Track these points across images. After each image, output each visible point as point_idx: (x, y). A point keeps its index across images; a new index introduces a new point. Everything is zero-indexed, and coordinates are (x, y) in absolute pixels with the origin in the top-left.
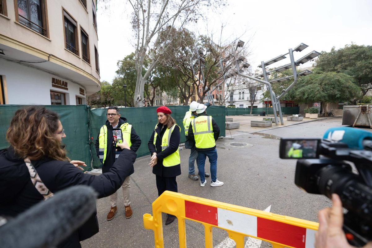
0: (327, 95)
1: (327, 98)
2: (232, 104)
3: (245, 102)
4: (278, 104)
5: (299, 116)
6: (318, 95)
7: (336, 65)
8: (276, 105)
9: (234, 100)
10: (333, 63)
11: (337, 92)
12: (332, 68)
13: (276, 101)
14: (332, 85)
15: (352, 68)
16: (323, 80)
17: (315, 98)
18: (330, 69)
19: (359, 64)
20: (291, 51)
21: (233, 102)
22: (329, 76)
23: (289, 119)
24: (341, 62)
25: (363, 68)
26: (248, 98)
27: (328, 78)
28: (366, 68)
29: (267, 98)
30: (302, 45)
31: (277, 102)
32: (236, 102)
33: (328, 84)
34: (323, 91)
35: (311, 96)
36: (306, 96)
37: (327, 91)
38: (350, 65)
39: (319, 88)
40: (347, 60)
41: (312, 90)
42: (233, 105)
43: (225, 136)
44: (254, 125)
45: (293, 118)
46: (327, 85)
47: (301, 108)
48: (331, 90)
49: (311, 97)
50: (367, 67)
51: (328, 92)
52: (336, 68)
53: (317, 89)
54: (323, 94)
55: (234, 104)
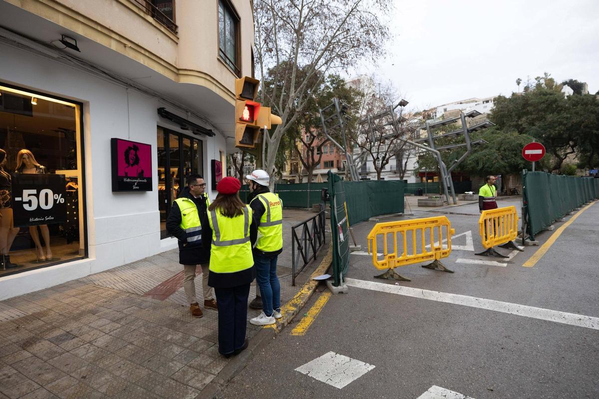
0: (508, 165)
1: (508, 169)
4: (449, 178)
5: (473, 194)
6: (497, 165)
7: (519, 118)
8: (447, 179)
9: (368, 171)
10: (516, 115)
11: (520, 161)
12: (515, 123)
13: (446, 174)
14: (513, 150)
15: (541, 124)
16: (501, 144)
17: (492, 169)
18: (512, 124)
19: (550, 117)
20: (463, 116)
22: (509, 138)
23: (461, 198)
24: (527, 113)
25: (556, 125)
27: (507, 140)
28: (559, 125)
31: (448, 175)
32: (372, 174)
33: (509, 150)
34: (502, 159)
35: (486, 166)
36: (480, 166)
37: (507, 159)
38: (538, 119)
39: (497, 155)
40: (534, 111)
41: (488, 158)
43: (403, 213)
44: (422, 204)
45: (465, 196)
46: (507, 150)
48: (512, 157)
49: (488, 167)
50: (561, 123)
51: (509, 160)
52: (520, 123)
53: (495, 157)
54: (502, 163)
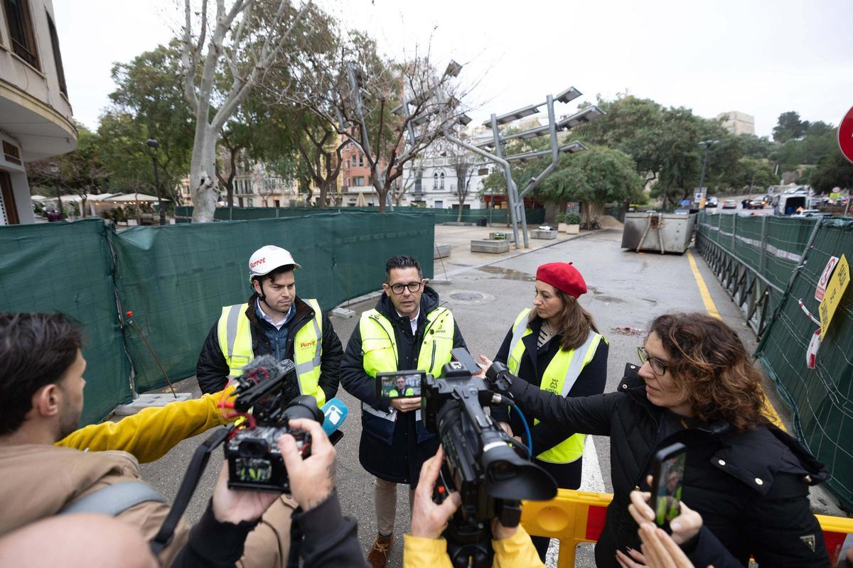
0: (594, 190)
1: (593, 195)
2: (419, 199)
3: (445, 195)
4: (520, 207)
5: (551, 229)
6: (581, 190)
7: (605, 132)
8: (518, 208)
9: (423, 191)
10: (602, 127)
11: (609, 186)
12: (599, 138)
13: (517, 200)
14: (602, 171)
15: (629, 141)
16: (588, 160)
17: (574, 195)
18: (596, 139)
19: (639, 133)
20: (550, 99)
21: (422, 195)
22: (597, 154)
23: (535, 235)
24: (613, 127)
25: (645, 142)
26: (451, 188)
27: (596, 157)
28: (649, 143)
29: (490, 190)
30: (572, 90)
31: (519, 201)
32: (428, 196)
33: (597, 169)
34: (587, 181)
35: (568, 190)
36: (560, 191)
37: (593, 182)
38: (627, 134)
39: (582, 175)
40: (622, 124)
41: (571, 179)
42: (421, 201)
43: (432, 277)
44: (478, 249)
45: (541, 232)
46: (594, 170)
47: (547, 212)
48: (600, 180)
49: (569, 192)
50: (651, 141)
51: (596, 184)
52: (605, 138)
53: (579, 178)
54: (588, 187)
55: (423, 199)
